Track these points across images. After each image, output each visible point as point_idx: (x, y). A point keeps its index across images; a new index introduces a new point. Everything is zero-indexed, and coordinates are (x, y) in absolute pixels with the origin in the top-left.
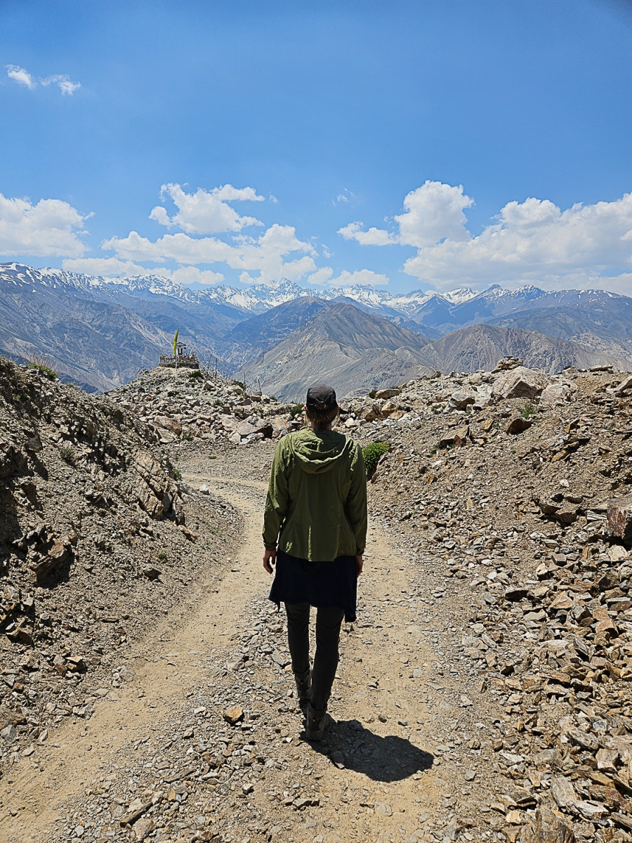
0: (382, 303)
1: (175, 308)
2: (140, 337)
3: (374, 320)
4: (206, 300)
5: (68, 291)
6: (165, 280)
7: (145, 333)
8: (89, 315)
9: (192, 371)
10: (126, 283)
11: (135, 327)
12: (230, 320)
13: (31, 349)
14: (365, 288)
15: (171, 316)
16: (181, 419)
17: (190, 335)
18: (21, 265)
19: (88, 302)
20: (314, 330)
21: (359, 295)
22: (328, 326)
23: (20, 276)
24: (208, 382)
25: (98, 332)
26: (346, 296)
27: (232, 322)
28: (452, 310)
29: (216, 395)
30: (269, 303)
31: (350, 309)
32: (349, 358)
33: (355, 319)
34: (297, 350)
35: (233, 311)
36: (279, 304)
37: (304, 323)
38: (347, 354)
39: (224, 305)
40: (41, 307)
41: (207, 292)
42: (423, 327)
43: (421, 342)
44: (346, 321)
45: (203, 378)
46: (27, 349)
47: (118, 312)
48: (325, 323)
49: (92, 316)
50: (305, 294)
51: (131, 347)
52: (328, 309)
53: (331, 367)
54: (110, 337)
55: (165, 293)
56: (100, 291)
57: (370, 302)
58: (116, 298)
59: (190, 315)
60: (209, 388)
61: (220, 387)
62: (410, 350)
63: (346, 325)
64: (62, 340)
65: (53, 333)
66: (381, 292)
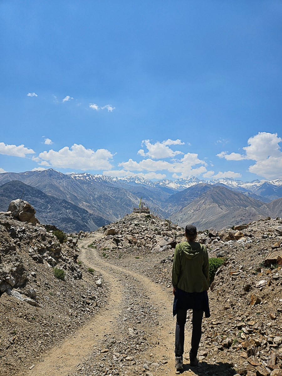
0: (239, 186)
1: (145, 189)
2: (130, 201)
3: (235, 193)
4: (157, 185)
5: (104, 183)
6: (142, 178)
7: (133, 200)
8: (111, 192)
9: (146, 215)
10: (126, 179)
11: (128, 197)
12: (168, 194)
13: (88, 206)
14: (230, 179)
15: (143, 192)
16: (138, 237)
17: (151, 200)
18: (88, 174)
19: (111, 187)
20: (206, 198)
21: (227, 182)
22: (212, 196)
23: (87, 178)
24: (153, 220)
25: (114, 199)
26: (221, 183)
27: (168, 195)
28: (275, 189)
29: (156, 226)
30: (185, 186)
31: (223, 188)
32: (223, 211)
33: (225, 193)
34: (197, 207)
35: (169, 190)
36: (189, 186)
37: (201, 195)
38: (222, 209)
39: (165, 188)
40: (94, 190)
41: (158, 182)
42: (260, 197)
43: (260, 204)
44: (221, 194)
45: (151, 218)
46: (87, 206)
47: (122, 191)
48: (211, 195)
49: (112, 193)
50: (201, 182)
51: (126, 205)
52: (212, 188)
53: (215, 215)
54: (118, 201)
55: (141, 183)
56: (116, 183)
57: (233, 185)
58: (122, 185)
59: (151, 192)
60: (153, 223)
61: (158, 222)
62: (254, 208)
63: (221, 196)
64: (100, 202)
65: (97, 200)
66: (238, 181)
